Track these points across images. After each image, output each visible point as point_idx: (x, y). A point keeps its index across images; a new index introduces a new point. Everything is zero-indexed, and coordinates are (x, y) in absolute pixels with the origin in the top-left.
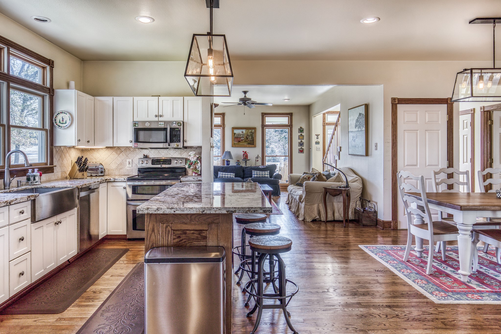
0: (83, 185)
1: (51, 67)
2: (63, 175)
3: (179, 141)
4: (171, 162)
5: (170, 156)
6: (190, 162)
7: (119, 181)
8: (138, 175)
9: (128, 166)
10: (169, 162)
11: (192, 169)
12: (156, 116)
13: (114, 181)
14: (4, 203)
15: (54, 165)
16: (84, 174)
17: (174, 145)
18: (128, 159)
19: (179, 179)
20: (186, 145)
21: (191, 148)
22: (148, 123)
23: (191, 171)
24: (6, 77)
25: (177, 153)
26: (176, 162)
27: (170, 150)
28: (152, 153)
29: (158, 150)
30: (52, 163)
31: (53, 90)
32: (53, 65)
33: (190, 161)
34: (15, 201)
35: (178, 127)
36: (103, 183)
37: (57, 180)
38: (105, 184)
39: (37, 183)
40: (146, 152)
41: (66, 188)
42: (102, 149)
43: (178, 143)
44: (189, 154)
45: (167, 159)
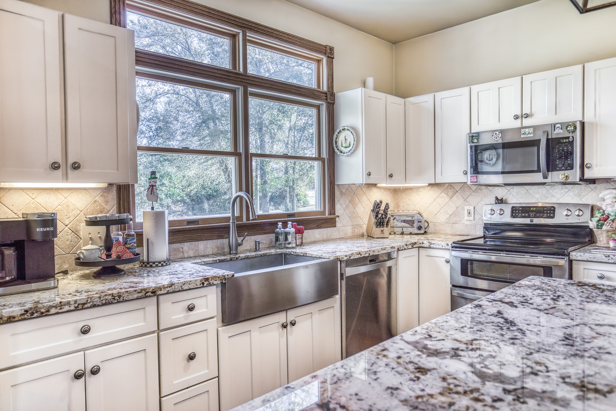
0: (352, 254)
1: (328, 57)
2: (356, 231)
3: (571, 167)
4: (554, 214)
5: (554, 200)
6: (603, 215)
7: (438, 247)
8: (484, 237)
9: (466, 217)
10: (550, 213)
11: (608, 231)
12: (516, 117)
13: (430, 248)
14: (139, 293)
15: (337, 214)
16: (385, 231)
17: (558, 176)
18: (466, 205)
19: (567, 256)
20: (588, 174)
21: (607, 182)
22: (497, 133)
23: (604, 235)
24: (239, 78)
25: (570, 193)
26: (565, 213)
27: (553, 188)
28: (514, 193)
29: (527, 187)
30: (332, 210)
31: (333, 95)
32: (333, 54)
33: (604, 211)
34: (169, 289)
35: (567, 135)
36: (405, 249)
37: (343, 238)
38: (415, 251)
39: (290, 246)
40: (501, 193)
41: (320, 258)
42: (423, 187)
43: (567, 173)
44: (601, 196)
45: (546, 207)
